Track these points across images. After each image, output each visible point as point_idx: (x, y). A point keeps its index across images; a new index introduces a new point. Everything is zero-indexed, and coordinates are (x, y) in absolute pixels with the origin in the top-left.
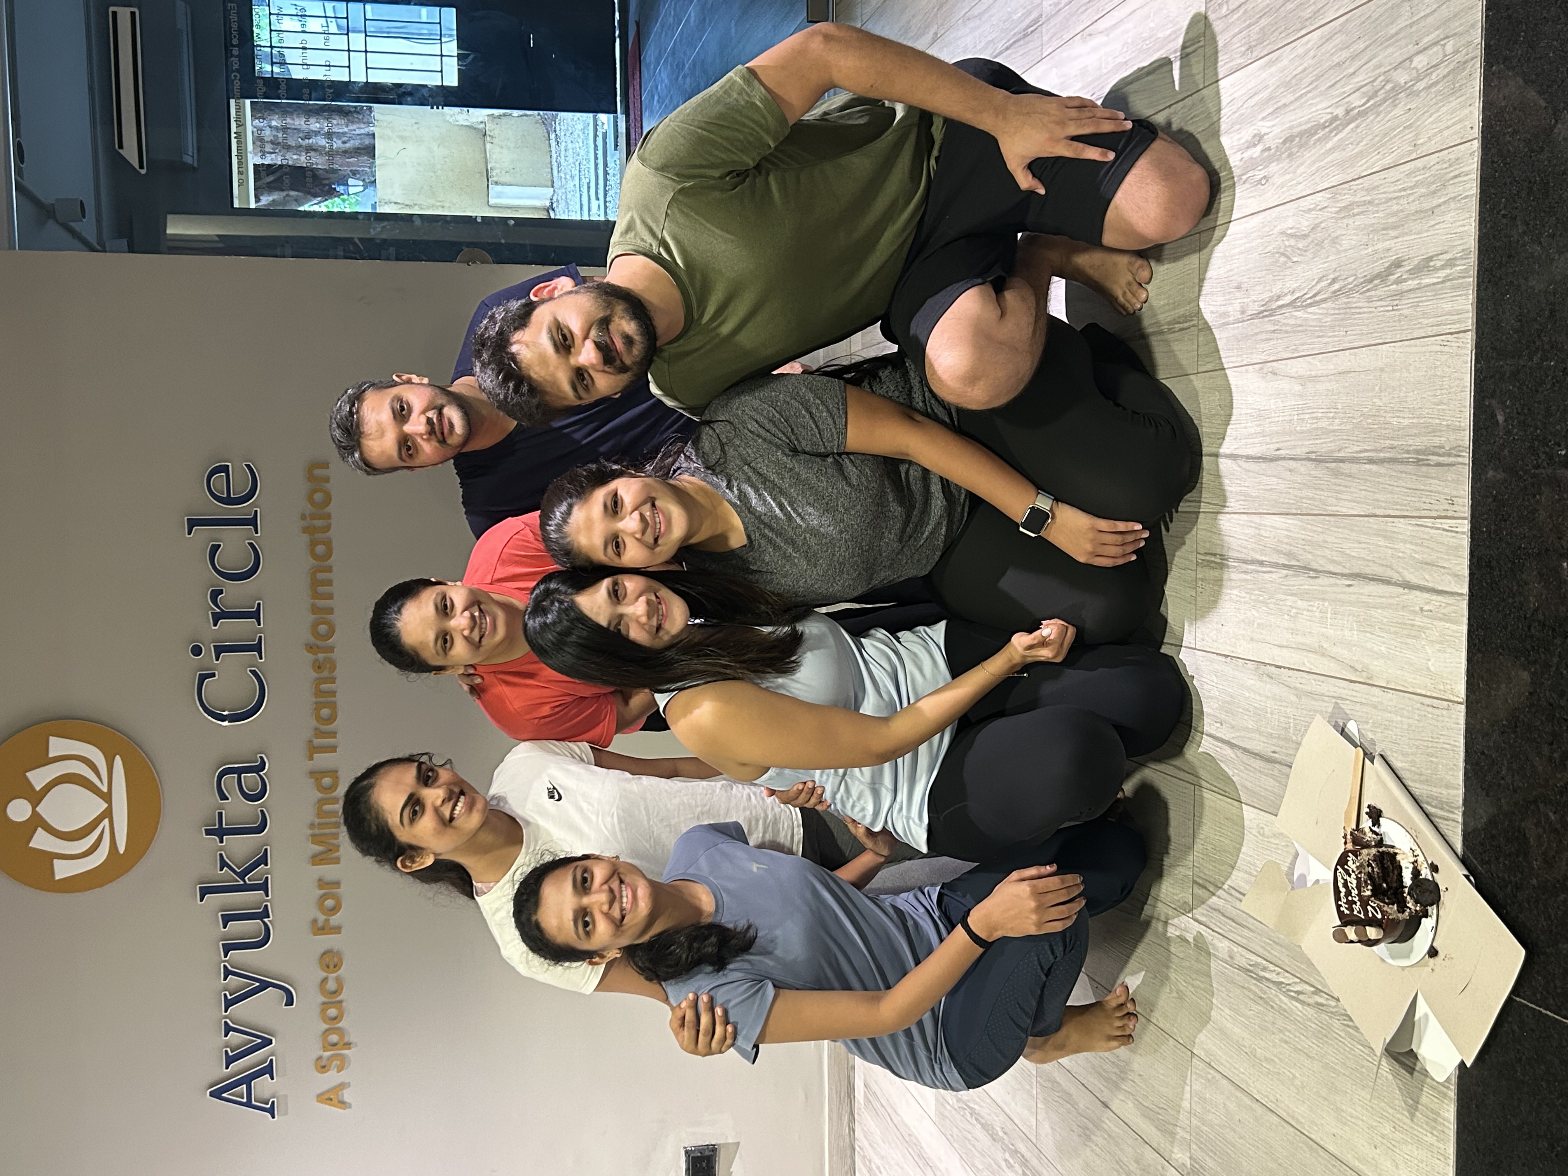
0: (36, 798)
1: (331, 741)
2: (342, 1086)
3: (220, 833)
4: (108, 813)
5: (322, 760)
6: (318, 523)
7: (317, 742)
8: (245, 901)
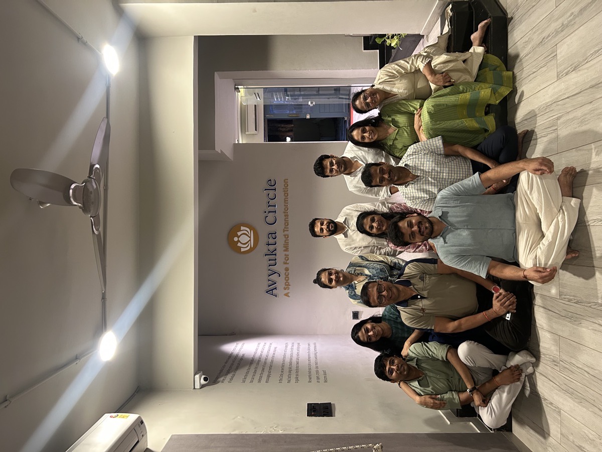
0: (239, 237)
1: (287, 229)
2: (289, 293)
3: (269, 245)
4: (250, 240)
5: (286, 233)
6: (286, 190)
7: (285, 229)
8: (272, 257)
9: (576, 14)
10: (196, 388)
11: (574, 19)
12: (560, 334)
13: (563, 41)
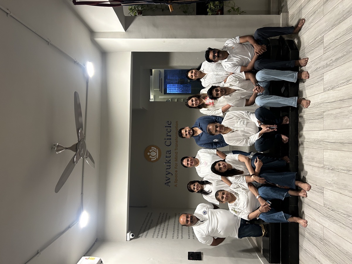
0: (150, 153)
2: (177, 185)
3: (167, 157)
4: (156, 155)
7: (176, 149)
8: (169, 164)
9: (333, 60)
10: (127, 240)
11: (332, 63)
12: (324, 225)
13: (327, 73)
